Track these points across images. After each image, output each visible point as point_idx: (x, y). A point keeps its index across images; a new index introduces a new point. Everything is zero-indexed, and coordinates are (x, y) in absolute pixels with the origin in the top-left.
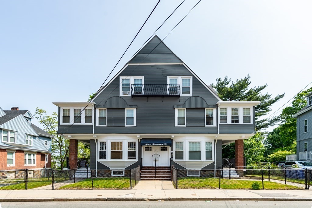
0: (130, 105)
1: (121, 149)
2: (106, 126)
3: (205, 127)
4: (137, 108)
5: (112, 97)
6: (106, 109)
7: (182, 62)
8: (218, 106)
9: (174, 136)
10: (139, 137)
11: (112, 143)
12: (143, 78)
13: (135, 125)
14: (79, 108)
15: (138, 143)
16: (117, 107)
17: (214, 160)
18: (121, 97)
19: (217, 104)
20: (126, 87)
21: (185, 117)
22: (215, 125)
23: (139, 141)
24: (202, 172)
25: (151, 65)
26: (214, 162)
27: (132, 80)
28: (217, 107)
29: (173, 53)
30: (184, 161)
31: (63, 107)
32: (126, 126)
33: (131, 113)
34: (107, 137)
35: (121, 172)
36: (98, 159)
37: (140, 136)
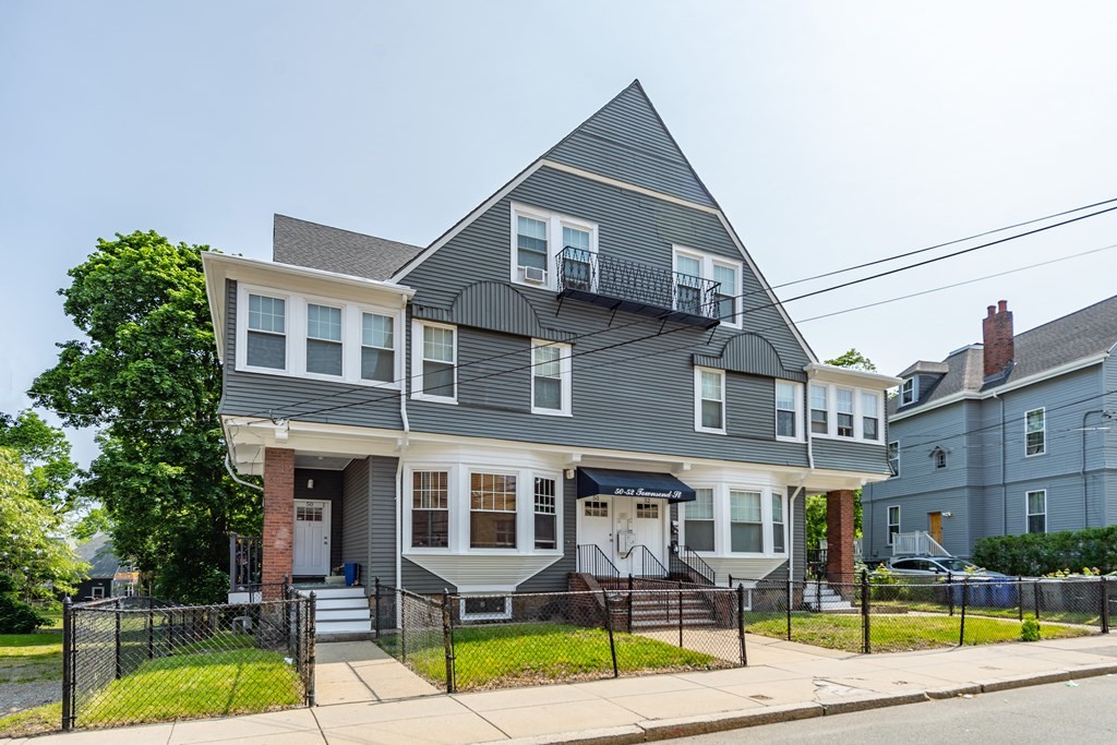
0: (552, 330)
1: (510, 505)
2: (453, 401)
3: (775, 441)
4: (573, 345)
5: (481, 282)
6: (454, 328)
7: (717, 207)
8: (809, 375)
9: (692, 465)
10: (579, 459)
11: (475, 477)
12: (594, 229)
13: (566, 410)
14: (333, 302)
15: (565, 483)
16: (504, 328)
17: (789, 554)
18: (515, 289)
19: (805, 369)
20: (535, 251)
21: (723, 400)
22: (799, 438)
23: (571, 475)
24: (756, 593)
25: (621, 189)
26: (788, 561)
27: (556, 230)
28: (807, 378)
29: (690, 167)
30: (719, 556)
31: (247, 286)
32: (535, 410)
33: (553, 360)
34: (455, 451)
35: (495, 604)
36: (406, 548)
37: (583, 456)
